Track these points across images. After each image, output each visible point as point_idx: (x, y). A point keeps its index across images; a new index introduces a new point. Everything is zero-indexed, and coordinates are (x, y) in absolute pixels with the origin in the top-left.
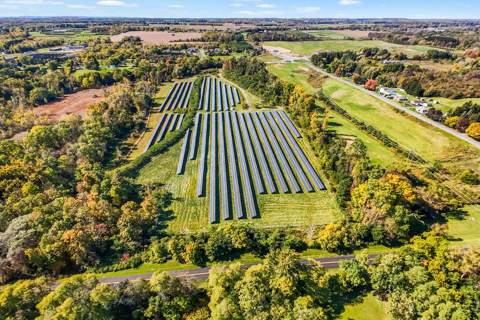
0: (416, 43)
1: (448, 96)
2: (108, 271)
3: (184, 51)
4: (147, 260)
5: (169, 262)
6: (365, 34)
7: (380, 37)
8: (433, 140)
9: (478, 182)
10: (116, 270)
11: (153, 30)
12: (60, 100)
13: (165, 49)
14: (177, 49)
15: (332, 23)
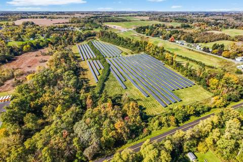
0: (171, 21)
1: (203, 42)
2: (139, 139)
3: (66, 29)
4: (153, 130)
5: (163, 128)
6: (147, 18)
7: (155, 19)
8: (211, 60)
9: (241, 73)
10: (142, 138)
11: (37, 18)
12: (15, 60)
13: (55, 28)
14: (62, 28)
15: (127, 13)
